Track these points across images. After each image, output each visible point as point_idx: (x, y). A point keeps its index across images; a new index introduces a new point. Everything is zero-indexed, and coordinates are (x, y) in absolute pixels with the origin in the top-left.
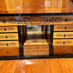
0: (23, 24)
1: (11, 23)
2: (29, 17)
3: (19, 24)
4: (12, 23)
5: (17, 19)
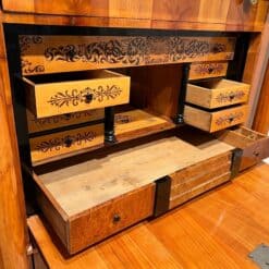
0: (125, 62)
1: (92, 59)
2: (145, 38)
3: (115, 62)
4: (95, 60)
5: (110, 45)
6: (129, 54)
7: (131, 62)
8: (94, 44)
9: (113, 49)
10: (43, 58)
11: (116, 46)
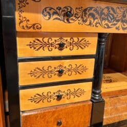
1: (88, 23)
3: (109, 27)
4: (90, 24)
5: (105, 11)
6: (123, 21)
7: (124, 29)
8: (91, 8)
9: (108, 15)
10: (40, 16)
11: (112, 12)
